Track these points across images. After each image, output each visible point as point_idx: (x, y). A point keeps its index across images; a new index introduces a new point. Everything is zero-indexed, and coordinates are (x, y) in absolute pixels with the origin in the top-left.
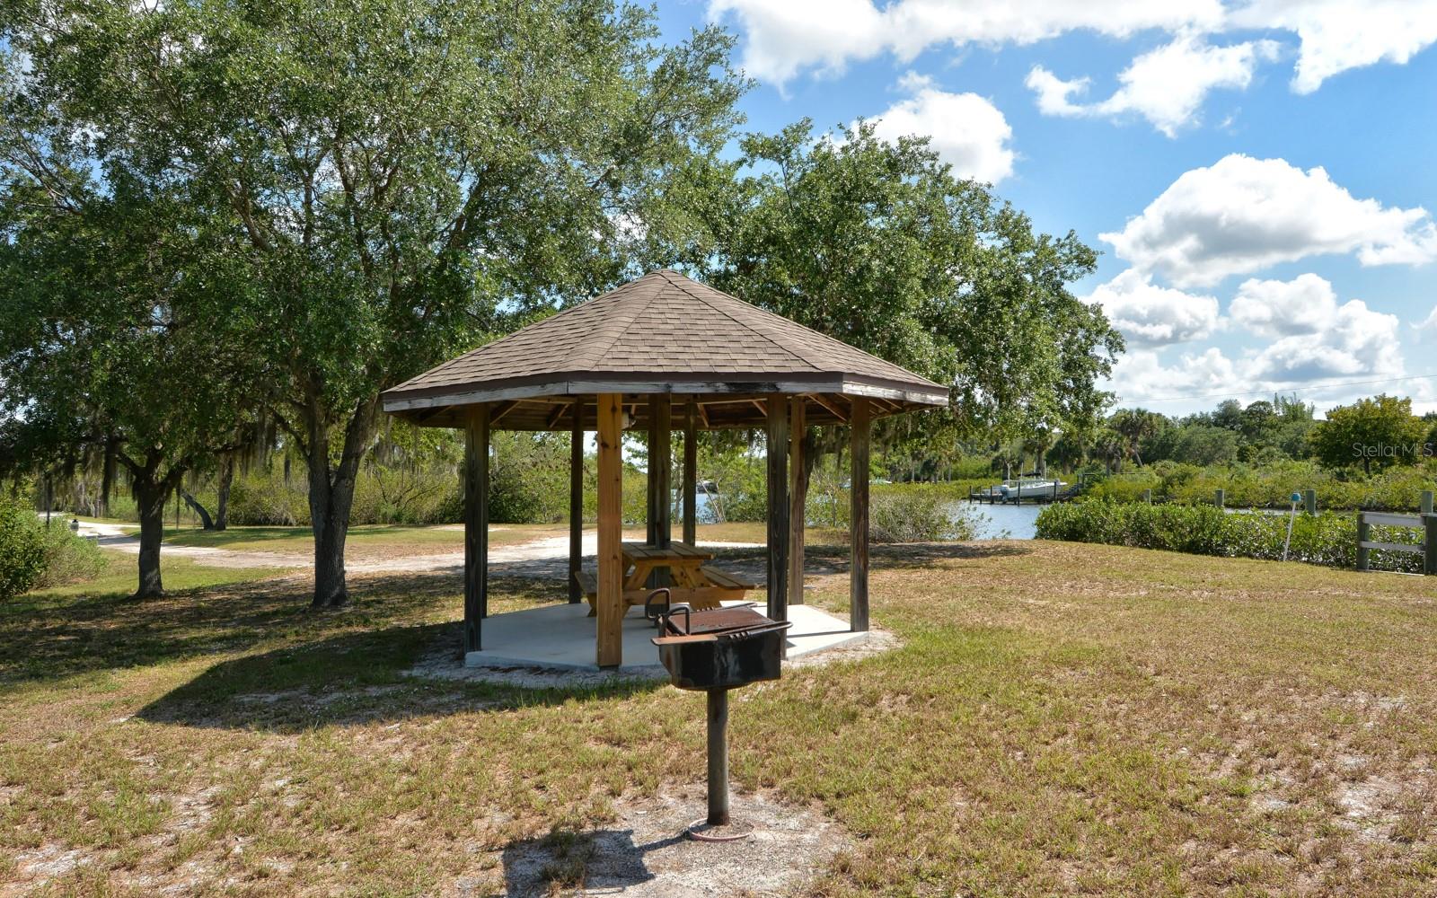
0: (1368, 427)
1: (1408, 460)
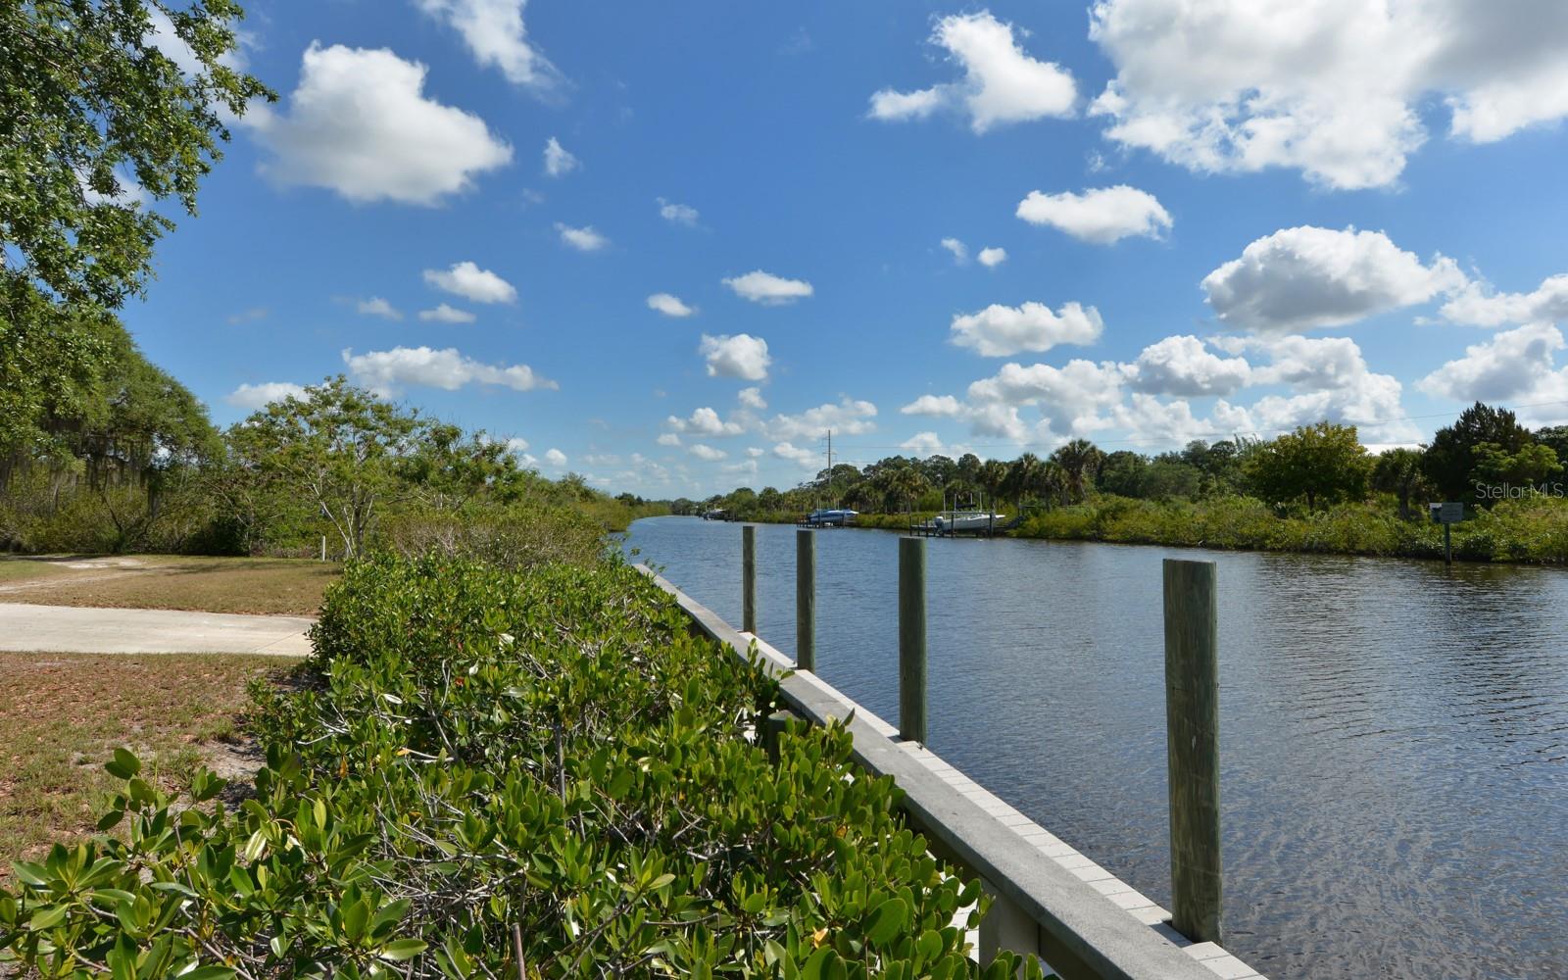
0: (1310, 457)
1: (1357, 496)
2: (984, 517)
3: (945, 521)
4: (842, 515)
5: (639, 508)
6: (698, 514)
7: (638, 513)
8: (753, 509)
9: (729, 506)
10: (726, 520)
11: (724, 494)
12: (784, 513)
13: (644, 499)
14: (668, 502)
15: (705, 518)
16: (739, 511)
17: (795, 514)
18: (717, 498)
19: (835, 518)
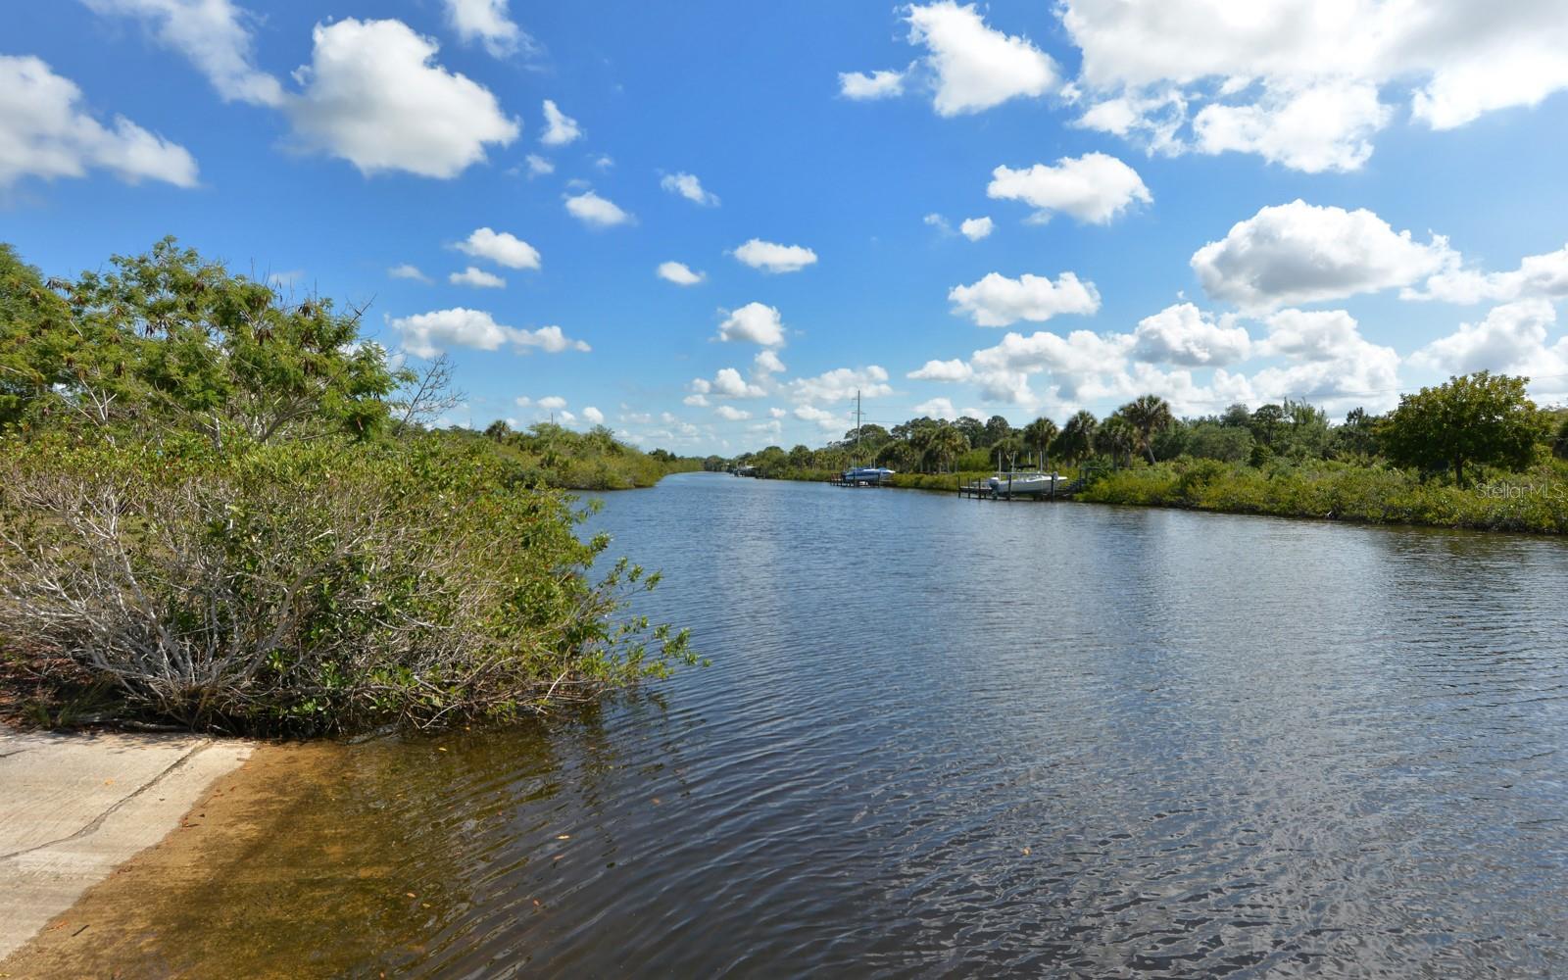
2: (1044, 478)
3: (1000, 483)
4: (878, 474)
5: (672, 464)
6: (730, 471)
7: (671, 469)
8: (783, 467)
9: (759, 463)
10: (757, 477)
11: (754, 452)
12: (815, 471)
13: (678, 455)
14: (701, 459)
15: (736, 474)
16: (769, 468)
17: (826, 472)
18: (747, 456)
19: (871, 477)
